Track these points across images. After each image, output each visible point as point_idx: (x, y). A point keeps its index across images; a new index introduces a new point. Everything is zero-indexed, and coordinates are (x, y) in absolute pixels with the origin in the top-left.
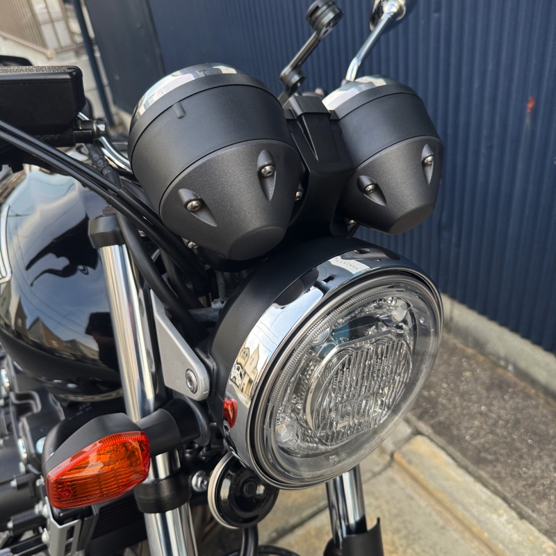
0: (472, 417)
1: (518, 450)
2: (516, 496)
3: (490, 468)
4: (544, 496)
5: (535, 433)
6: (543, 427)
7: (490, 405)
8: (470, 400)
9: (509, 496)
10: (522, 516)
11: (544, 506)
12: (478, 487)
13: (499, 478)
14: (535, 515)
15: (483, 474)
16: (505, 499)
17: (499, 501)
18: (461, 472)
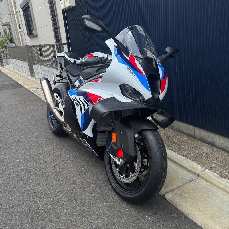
0: (169, 140)
4: (184, 151)
7: (174, 138)
8: (169, 137)
13: (174, 149)
14: (181, 153)
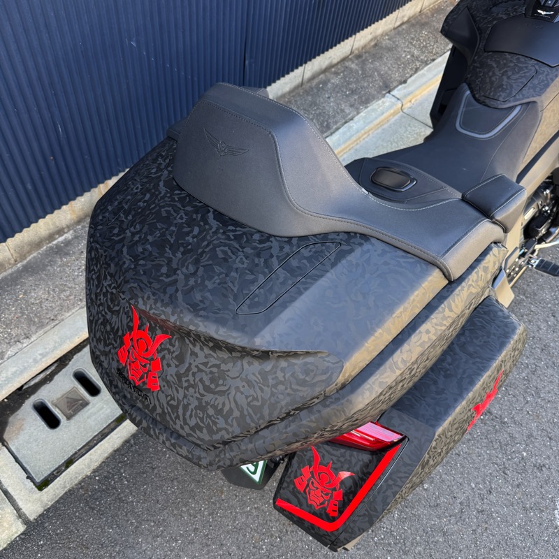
1: (320, 113)
2: (344, 119)
3: (332, 125)
5: (311, 105)
6: (307, 102)
9: (344, 121)
10: (352, 119)
11: (347, 111)
12: (341, 131)
15: (335, 127)
16: (346, 123)
17: (346, 125)
18: (334, 135)
